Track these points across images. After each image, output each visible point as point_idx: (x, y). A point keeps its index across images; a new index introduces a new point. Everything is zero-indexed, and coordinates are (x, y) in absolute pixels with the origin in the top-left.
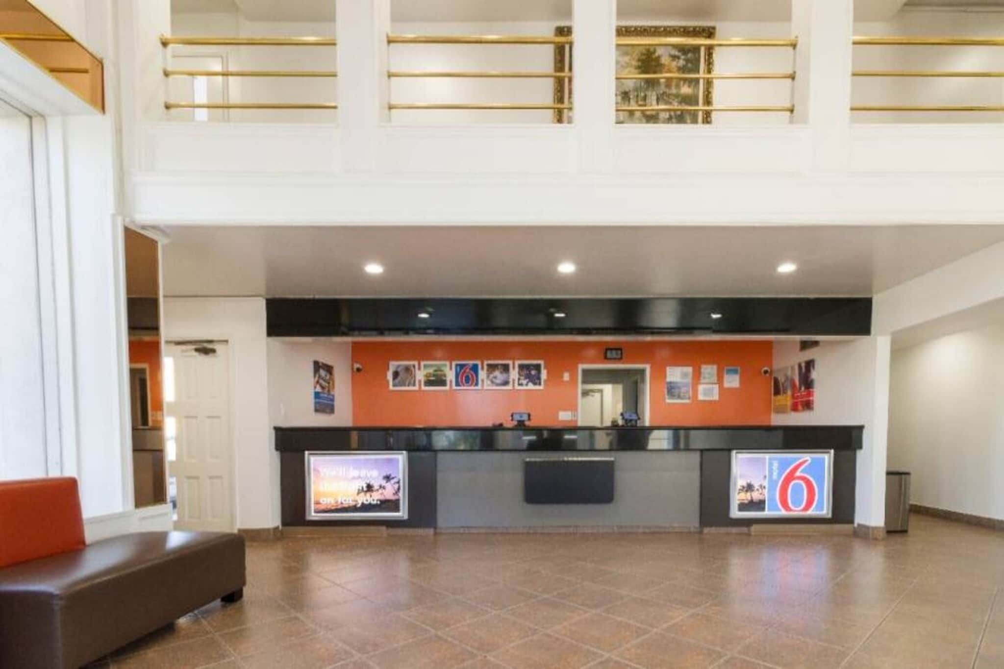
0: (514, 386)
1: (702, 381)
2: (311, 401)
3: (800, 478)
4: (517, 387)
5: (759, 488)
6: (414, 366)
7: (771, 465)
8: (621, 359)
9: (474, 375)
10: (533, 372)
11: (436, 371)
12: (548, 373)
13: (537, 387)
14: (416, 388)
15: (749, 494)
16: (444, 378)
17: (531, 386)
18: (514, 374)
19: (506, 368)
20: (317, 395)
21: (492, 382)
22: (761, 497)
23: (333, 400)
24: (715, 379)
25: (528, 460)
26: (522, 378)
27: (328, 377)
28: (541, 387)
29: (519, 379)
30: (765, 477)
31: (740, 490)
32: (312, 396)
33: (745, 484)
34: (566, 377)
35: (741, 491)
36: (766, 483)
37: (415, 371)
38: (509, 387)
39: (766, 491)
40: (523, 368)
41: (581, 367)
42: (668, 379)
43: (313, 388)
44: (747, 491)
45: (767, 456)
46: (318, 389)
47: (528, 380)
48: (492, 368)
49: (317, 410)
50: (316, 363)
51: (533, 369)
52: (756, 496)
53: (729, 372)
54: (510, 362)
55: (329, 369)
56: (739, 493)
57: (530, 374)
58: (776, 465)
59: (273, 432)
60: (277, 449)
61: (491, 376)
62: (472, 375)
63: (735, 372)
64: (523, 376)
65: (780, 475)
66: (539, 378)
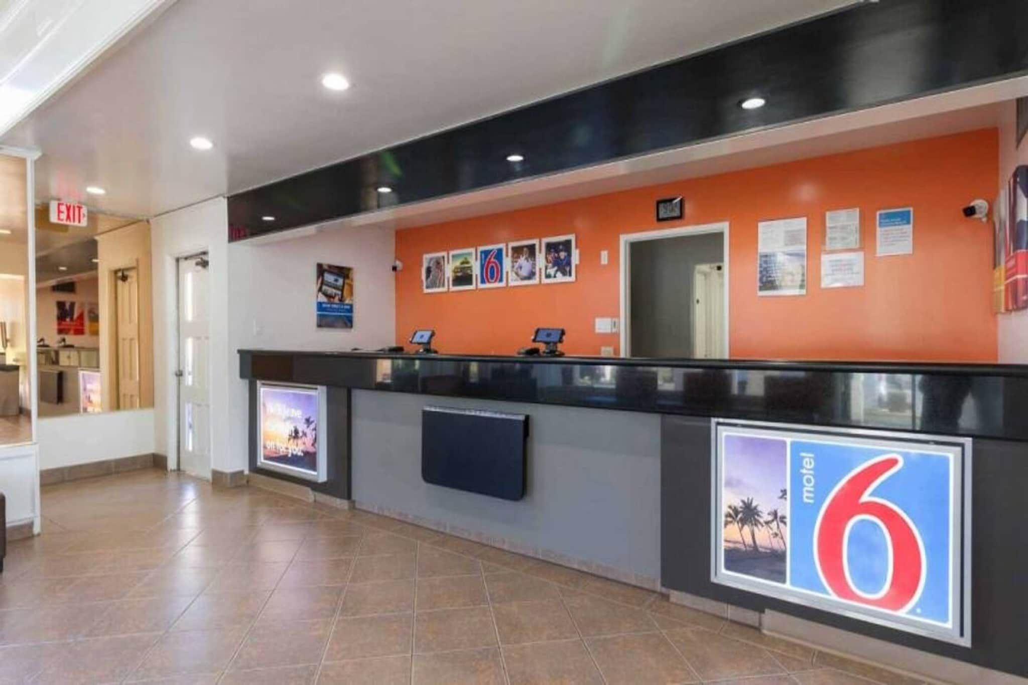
0: (540, 279)
1: (828, 246)
2: (312, 315)
3: (871, 508)
4: (546, 281)
5: (770, 518)
6: (443, 257)
7: (797, 464)
8: (680, 217)
9: (499, 265)
10: (563, 255)
11: (463, 263)
12: (581, 255)
13: (567, 279)
14: (444, 289)
15: (747, 529)
16: (469, 272)
17: (560, 278)
18: (541, 259)
19: (531, 249)
20: (320, 305)
21: (517, 274)
22: (776, 544)
23: (351, 310)
24: (854, 239)
25: (428, 409)
26: (550, 265)
27: (340, 282)
28: (572, 278)
29: (546, 268)
30: (784, 492)
31: (728, 515)
32: (314, 307)
33: (739, 504)
34: (604, 257)
35: (729, 519)
36: (786, 509)
37: (444, 264)
38: (535, 281)
39: (787, 531)
40: (551, 248)
41: (625, 240)
42: (762, 249)
43: (315, 298)
44: (743, 522)
45: (789, 439)
46: (322, 298)
47: (556, 268)
48: (517, 251)
49: (320, 326)
50: (320, 266)
51: (562, 251)
52: (764, 537)
53: (889, 219)
54: (535, 241)
55: (343, 272)
56: (726, 523)
57: (559, 257)
58: (808, 463)
59: (237, 357)
60: (242, 376)
61: (516, 265)
62: (496, 264)
63: (904, 218)
64: (550, 262)
65: (820, 493)
66: (569, 263)
